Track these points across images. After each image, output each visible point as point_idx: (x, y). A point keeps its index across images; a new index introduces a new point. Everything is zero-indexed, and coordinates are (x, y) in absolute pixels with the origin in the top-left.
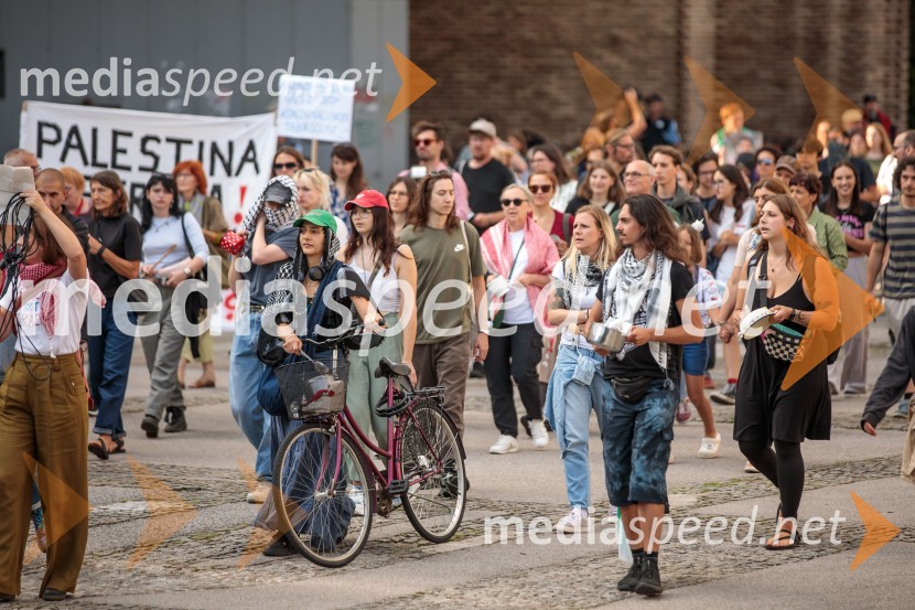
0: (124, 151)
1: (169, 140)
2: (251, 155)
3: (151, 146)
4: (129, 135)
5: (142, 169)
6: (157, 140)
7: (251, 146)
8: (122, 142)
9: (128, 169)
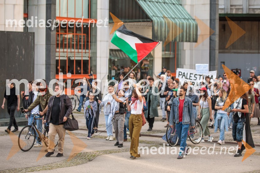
0: (191, 77)
1: (199, 75)
2: (212, 77)
3: (196, 76)
4: (193, 74)
5: (194, 80)
6: (197, 75)
7: (212, 76)
8: (191, 75)
9: (192, 79)
